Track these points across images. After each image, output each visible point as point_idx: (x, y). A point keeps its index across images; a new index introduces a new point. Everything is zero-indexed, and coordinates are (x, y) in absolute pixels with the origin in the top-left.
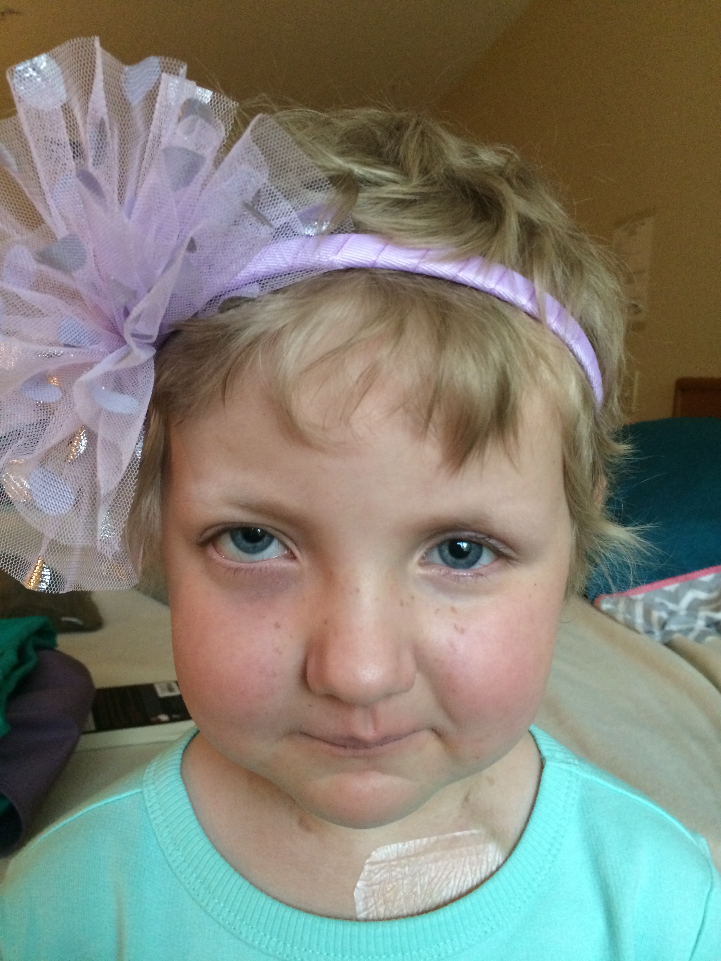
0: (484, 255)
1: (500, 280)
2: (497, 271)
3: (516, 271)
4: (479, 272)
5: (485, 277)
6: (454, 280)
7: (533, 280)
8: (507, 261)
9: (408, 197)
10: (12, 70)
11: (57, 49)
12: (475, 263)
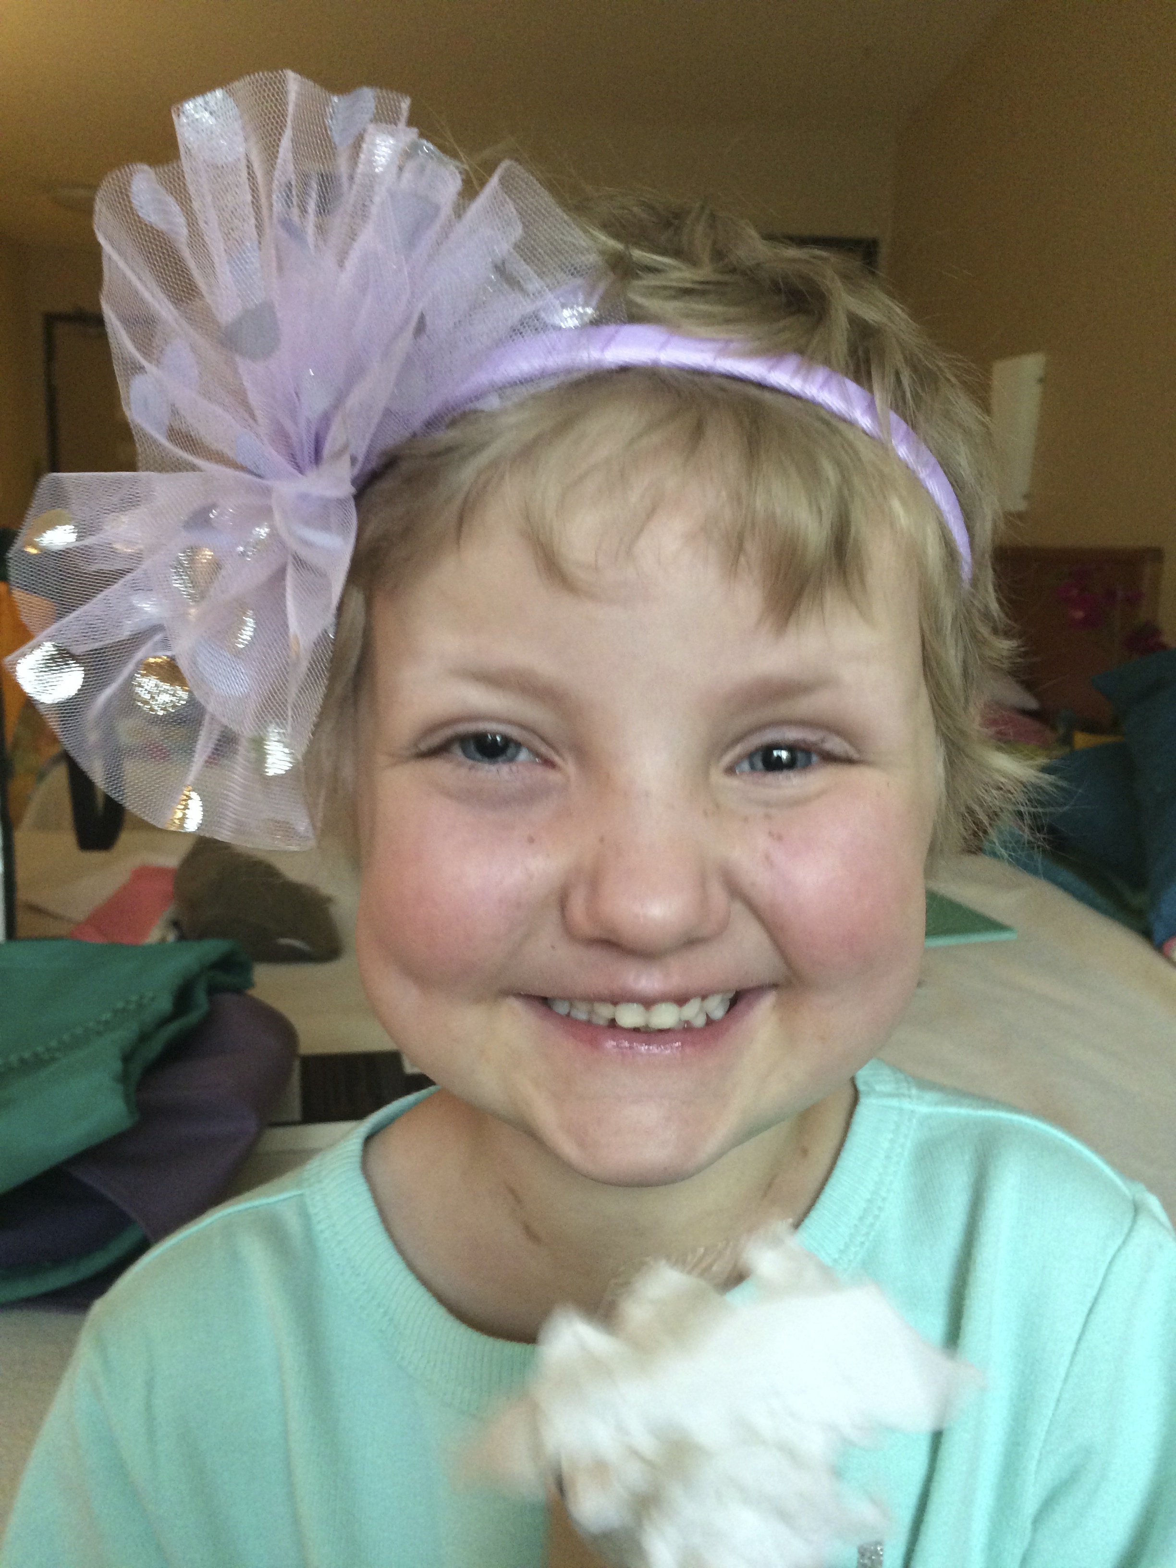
0: (800, 351)
1: (825, 384)
2: (820, 374)
3: (849, 378)
4: (796, 372)
5: (805, 380)
6: (763, 382)
7: (871, 390)
8: (834, 360)
9: (697, 286)
10: (178, 109)
11: (237, 85)
12: (792, 361)
